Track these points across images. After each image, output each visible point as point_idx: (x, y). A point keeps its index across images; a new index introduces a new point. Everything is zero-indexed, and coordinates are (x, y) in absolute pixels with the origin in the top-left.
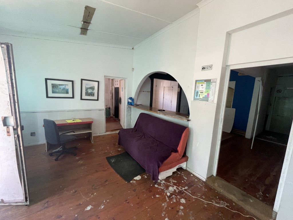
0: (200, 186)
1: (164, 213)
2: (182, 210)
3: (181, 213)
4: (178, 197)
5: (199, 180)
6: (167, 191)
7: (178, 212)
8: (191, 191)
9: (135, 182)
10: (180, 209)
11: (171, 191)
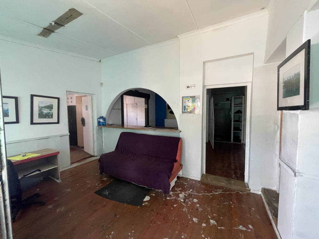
0: (198, 185)
1: (189, 215)
2: (199, 207)
3: (200, 209)
4: (191, 199)
5: (196, 181)
6: (180, 199)
7: (197, 209)
8: (196, 191)
9: (147, 203)
10: (198, 207)
11: (183, 197)
